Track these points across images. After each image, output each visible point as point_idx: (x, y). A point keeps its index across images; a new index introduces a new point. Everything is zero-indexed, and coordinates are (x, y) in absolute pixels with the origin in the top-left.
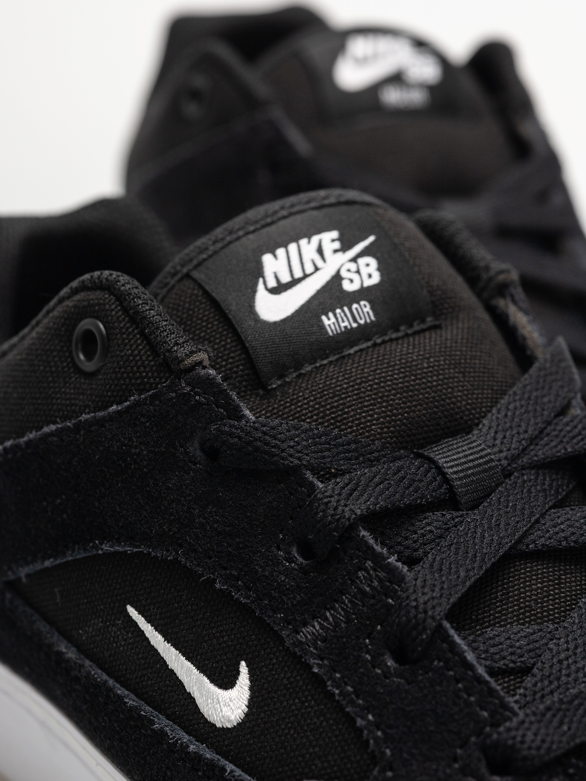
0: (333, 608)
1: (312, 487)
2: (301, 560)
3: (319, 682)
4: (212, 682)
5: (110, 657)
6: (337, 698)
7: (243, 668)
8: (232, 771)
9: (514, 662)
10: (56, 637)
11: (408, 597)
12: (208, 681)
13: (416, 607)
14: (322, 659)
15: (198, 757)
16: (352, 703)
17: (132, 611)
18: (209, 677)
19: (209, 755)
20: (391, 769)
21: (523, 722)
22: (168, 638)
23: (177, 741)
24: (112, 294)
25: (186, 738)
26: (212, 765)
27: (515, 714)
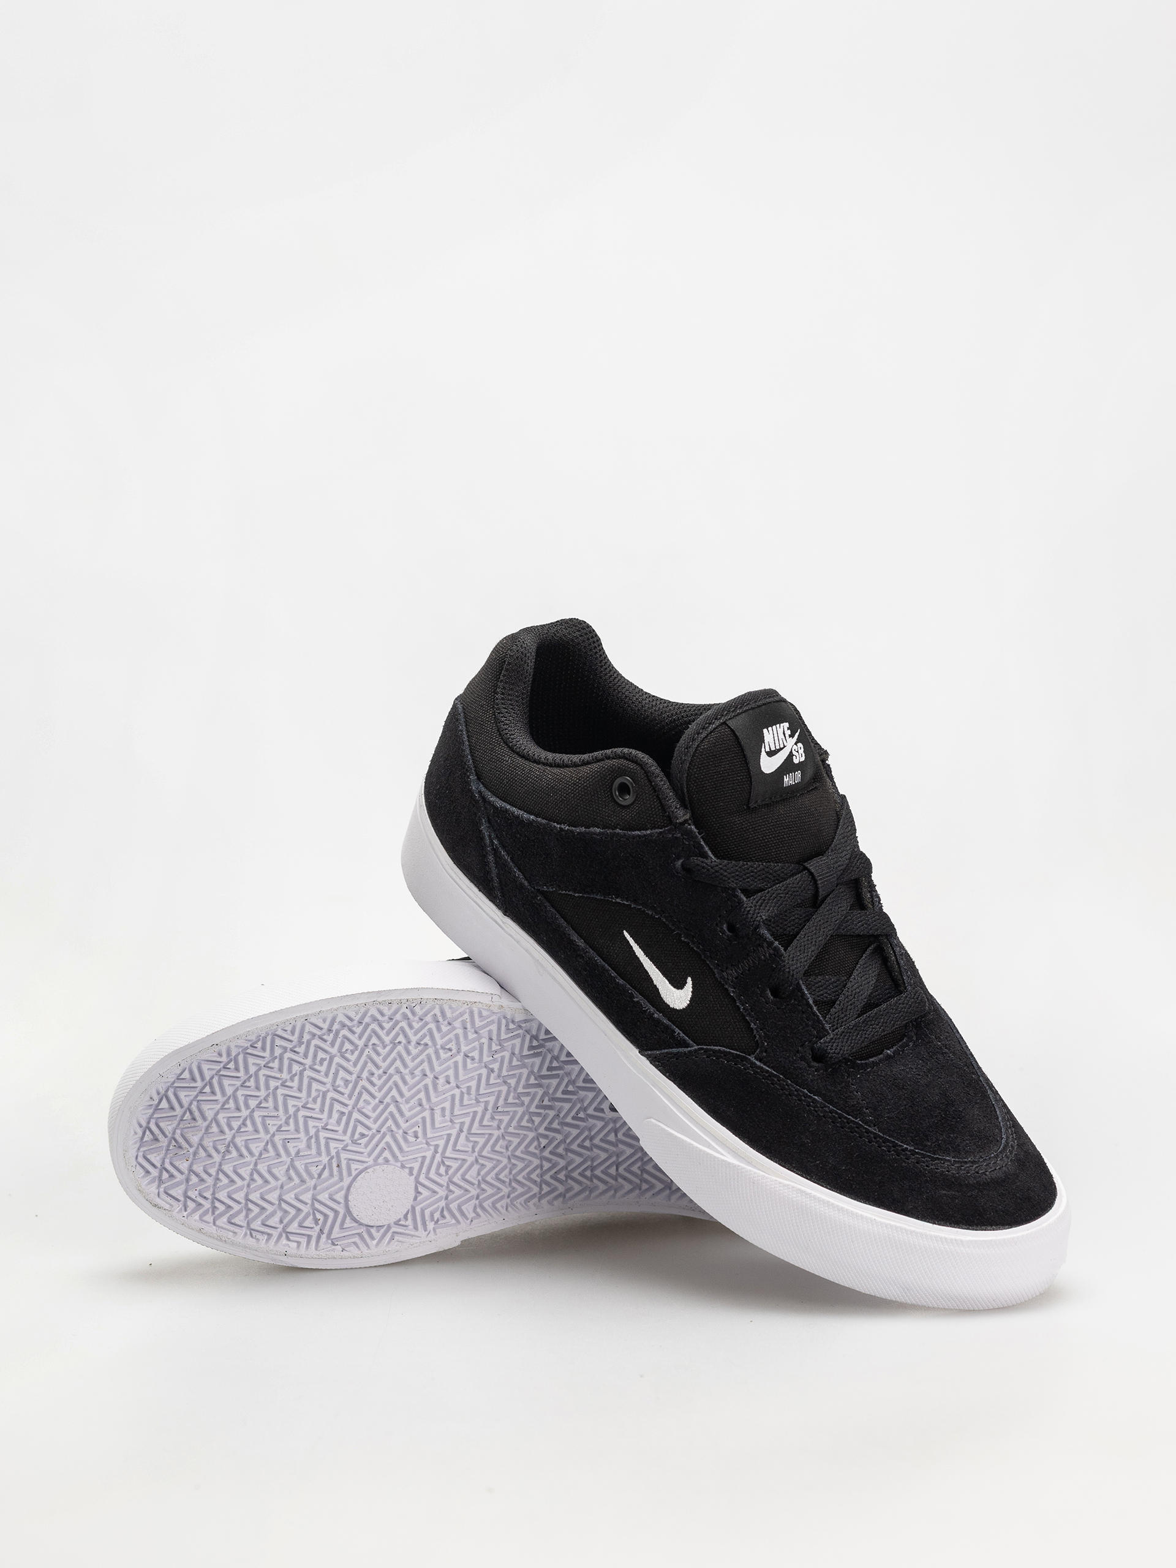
0: (743, 962)
1: (740, 902)
2: (728, 933)
3: (733, 999)
4: (670, 983)
5: (607, 952)
6: (741, 1010)
7: (689, 980)
8: (679, 1033)
9: (827, 997)
10: (572, 932)
11: (784, 966)
12: (668, 983)
13: (789, 972)
14: (735, 988)
15: (658, 1021)
16: (749, 1014)
17: (626, 934)
18: (669, 981)
19: (666, 1021)
20: (766, 1052)
21: (832, 1039)
22: (647, 954)
23: (647, 1010)
24: (642, 768)
25: (652, 1009)
26: (667, 1027)
27: (829, 1033)
